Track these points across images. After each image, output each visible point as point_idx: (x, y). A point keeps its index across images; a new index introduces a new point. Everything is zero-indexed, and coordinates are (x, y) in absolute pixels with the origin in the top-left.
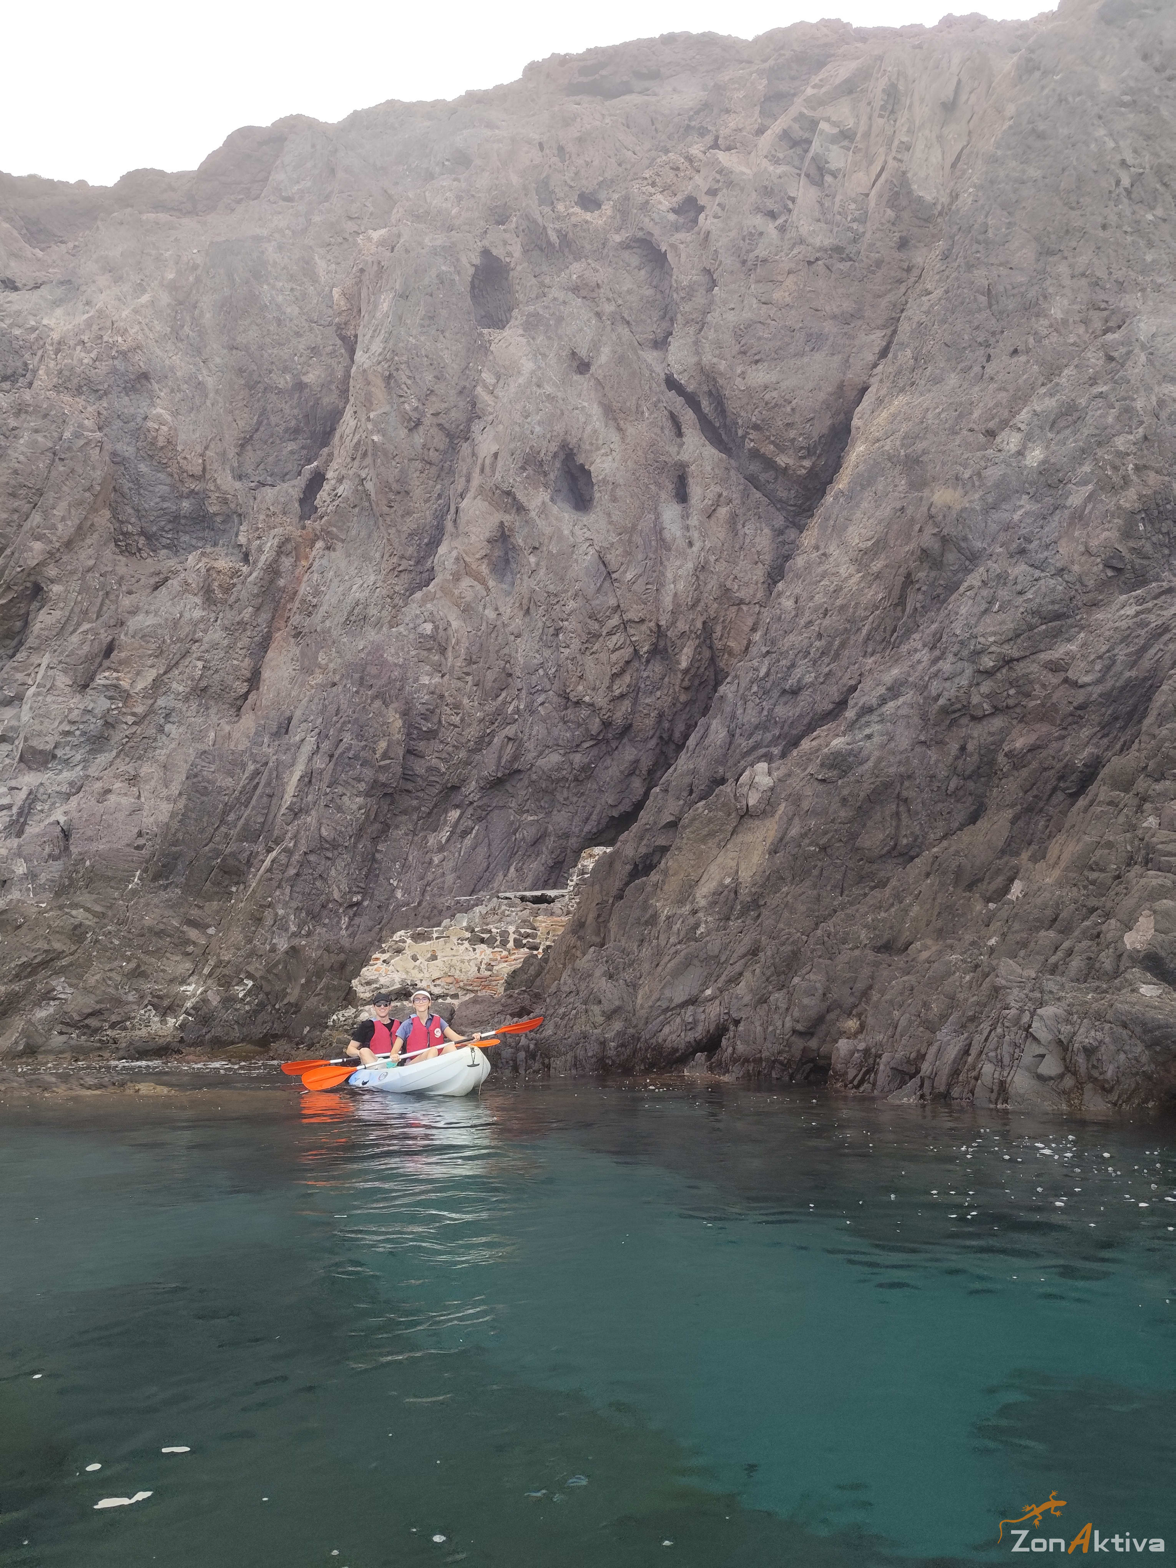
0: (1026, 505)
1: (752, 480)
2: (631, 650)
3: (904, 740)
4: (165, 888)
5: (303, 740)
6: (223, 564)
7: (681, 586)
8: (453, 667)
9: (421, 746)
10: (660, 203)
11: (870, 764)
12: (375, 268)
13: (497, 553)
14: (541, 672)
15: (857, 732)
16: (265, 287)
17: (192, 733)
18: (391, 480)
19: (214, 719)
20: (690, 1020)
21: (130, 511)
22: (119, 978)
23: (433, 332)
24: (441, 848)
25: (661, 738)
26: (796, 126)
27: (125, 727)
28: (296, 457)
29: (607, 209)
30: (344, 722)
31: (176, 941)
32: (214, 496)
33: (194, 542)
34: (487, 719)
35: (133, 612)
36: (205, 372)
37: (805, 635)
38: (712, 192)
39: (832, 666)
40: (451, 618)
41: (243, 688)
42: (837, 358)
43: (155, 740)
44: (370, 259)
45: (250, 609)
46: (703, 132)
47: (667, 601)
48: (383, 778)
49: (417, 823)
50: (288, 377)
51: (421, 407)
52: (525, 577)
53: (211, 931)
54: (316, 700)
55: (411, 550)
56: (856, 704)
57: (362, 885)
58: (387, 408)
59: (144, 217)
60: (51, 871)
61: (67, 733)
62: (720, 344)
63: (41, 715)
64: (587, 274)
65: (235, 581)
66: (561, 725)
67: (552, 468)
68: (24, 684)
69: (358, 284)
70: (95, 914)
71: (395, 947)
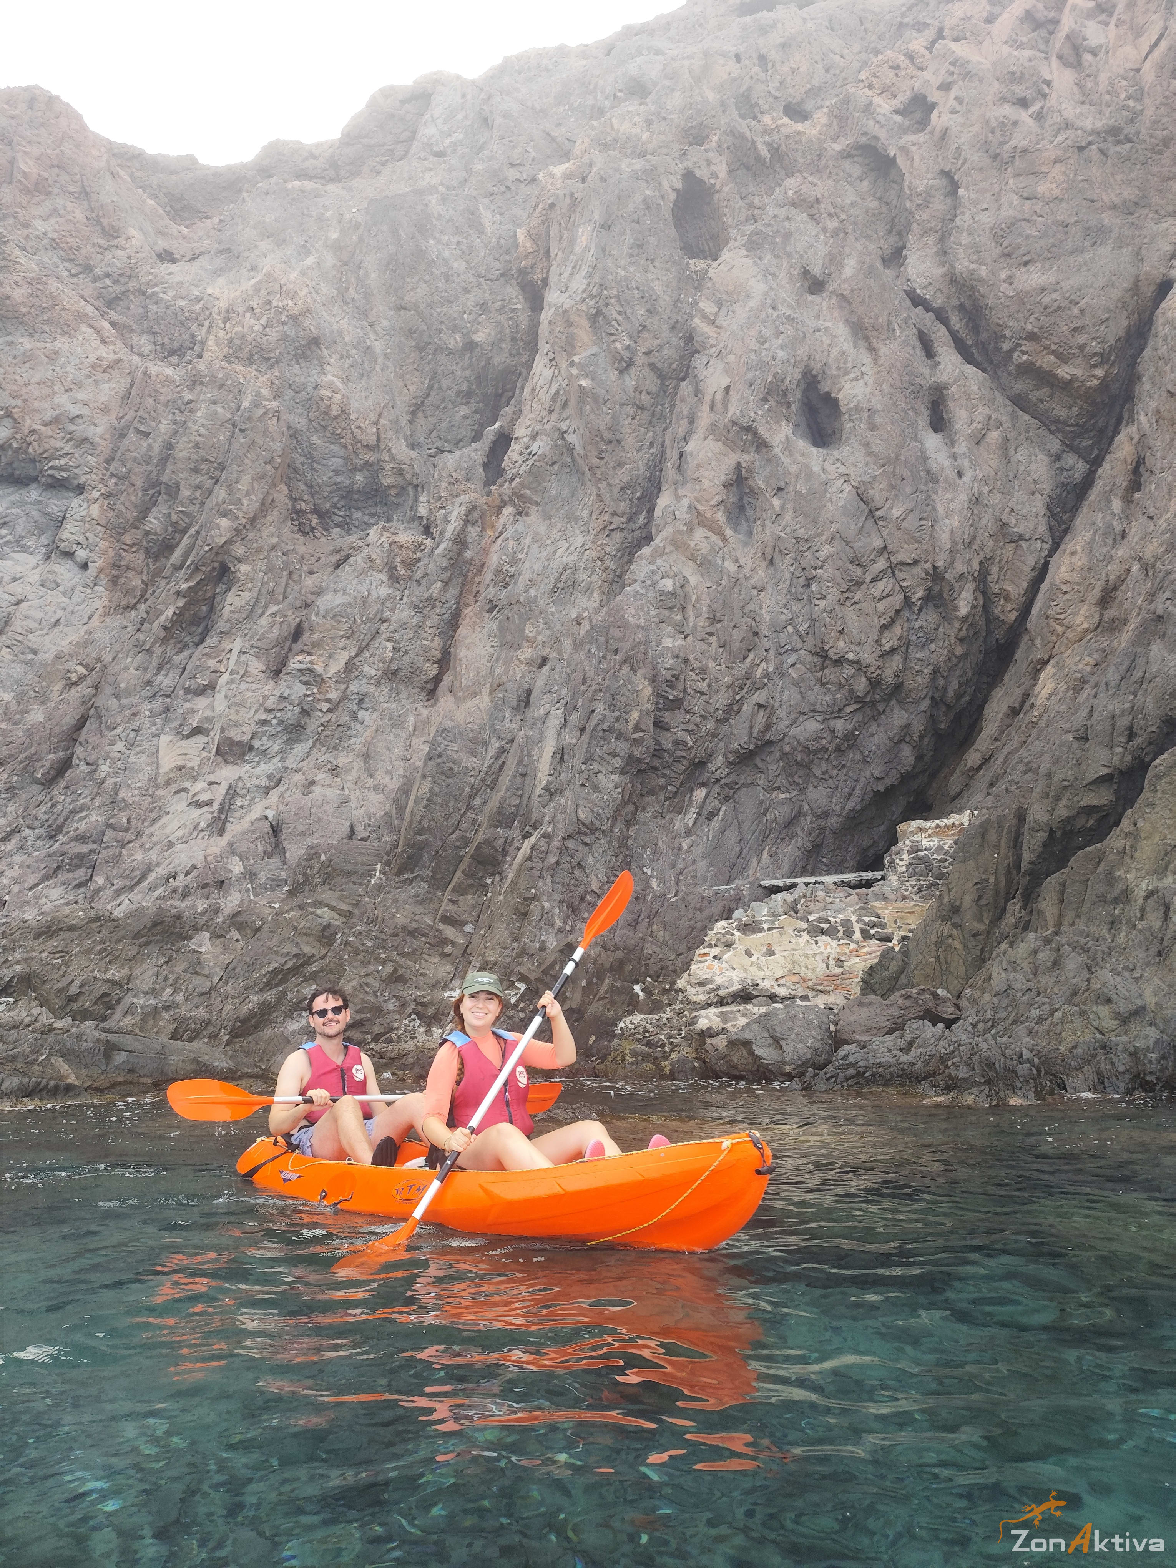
1: (1019, 402)
2: (901, 597)
4: (411, 881)
5: (548, 714)
6: (406, 537)
7: (956, 521)
8: (695, 627)
9: (667, 716)
10: (882, 105)
12: (568, 201)
13: (733, 499)
14: (790, 629)
16: (431, 241)
17: (391, 719)
18: (602, 428)
19: (406, 703)
21: (304, 487)
22: (376, 984)
23: (642, 262)
25: (932, 698)
26: (1040, 6)
27: (320, 714)
28: (469, 421)
29: (821, 117)
30: (593, 692)
31: (433, 941)
32: (389, 467)
33: (366, 518)
34: (736, 684)
35: (319, 592)
36: (372, 336)
38: (946, 87)
40: (688, 574)
41: (433, 670)
42: (1128, 252)
43: (350, 728)
44: (561, 193)
45: (439, 584)
46: (921, 27)
47: (944, 539)
48: (637, 753)
49: (663, 804)
50: (458, 337)
51: (633, 345)
52: (768, 523)
53: (469, 928)
54: (558, 669)
55: (623, 506)
59: (290, 185)
60: (269, 869)
61: (264, 722)
62: (976, 249)
63: (236, 704)
64: (804, 189)
65: (418, 555)
66: (818, 687)
67: (795, 397)
68: (216, 672)
69: (546, 221)
70: (341, 913)
71: (723, 940)
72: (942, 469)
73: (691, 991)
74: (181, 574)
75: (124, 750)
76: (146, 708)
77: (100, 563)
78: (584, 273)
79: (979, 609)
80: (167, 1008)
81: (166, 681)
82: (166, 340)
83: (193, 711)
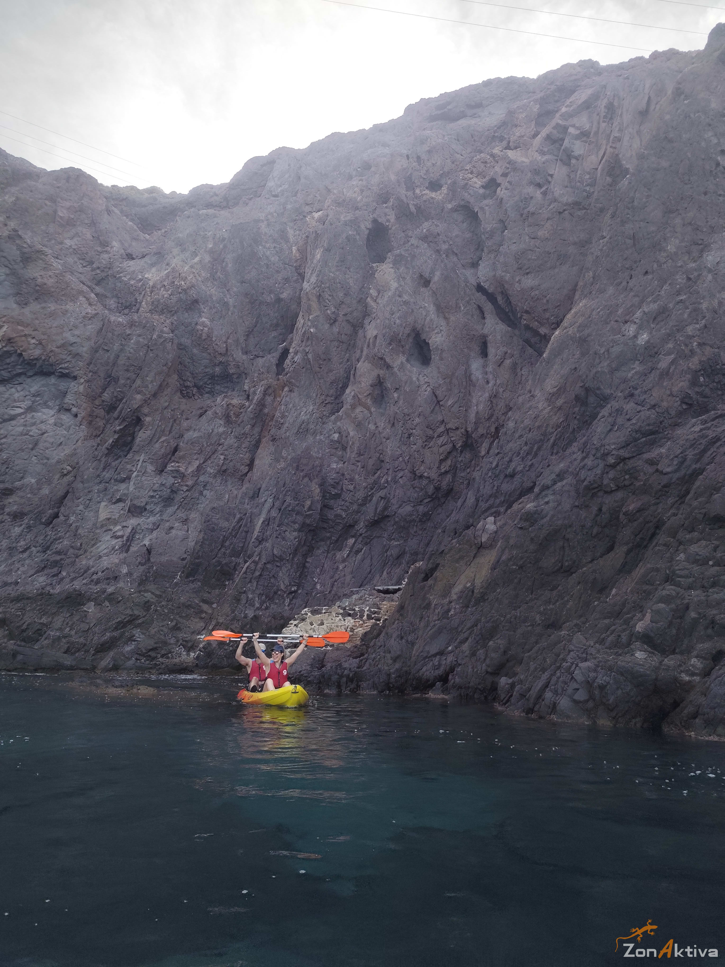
0: (637, 367)
2: (451, 445)
3: (567, 505)
4: (193, 582)
5: (266, 501)
6: (235, 401)
8: (350, 458)
9: (332, 502)
10: (476, 183)
11: (548, 518)
12: (314, 235)
13: (377, 392)
14: (401, 459)
15: (540, 500)
16: (260, 247)
17: (217, 496)
18: (321, 353)
19: (230, 487)
20: (438, 664)
21: (189, 374)
22: (166, 630)
23: (344, 269)
24: (344, 561)
26: (555, 132)
27: (182, 492)
28: (276, 340)
29: (444, 190)
30: (287, 491)
31: (197, 611)
32: (232, 364)
33: (222, 389)
34: (369, 487)
35: (188, 430)
36: (228, 296)
37: (518, 443)
38: (505, 175)
39: (533, 460)
40: (350, 430)
41: (245, 470)
43: (198, 499)
44: (312, 230)
45: (250, 426)
46: (502, 139)
48: (308, 521)
49: (329, 546)
50: (272, 296)
51: (336, 311)
52: (392, 405)
53: (215, 606)
54: (273, 479)
55: (332, 392)
56: (540, 484)
57: (297, 581)
58: (318, 313)
59: (201, 212)
60: (139, 572)
61: (152, 497)
62: (507, 264)
63: (140, 487)
64: (432, 228)
65: (242, 410)
66: (412, 489)
67: (407, 343)
68: (131, 471)
69: (305, 244)
70: (156, 596)
71: (301, 617)
72: (478, 380)
74: (117, 422)
75: (83, 509)
76: (96, 488)
77: (83, 414)
78: (317, 273)
80: (65, 637)
81: (107, 475)
82: (124, 301)
83: (118, 490)
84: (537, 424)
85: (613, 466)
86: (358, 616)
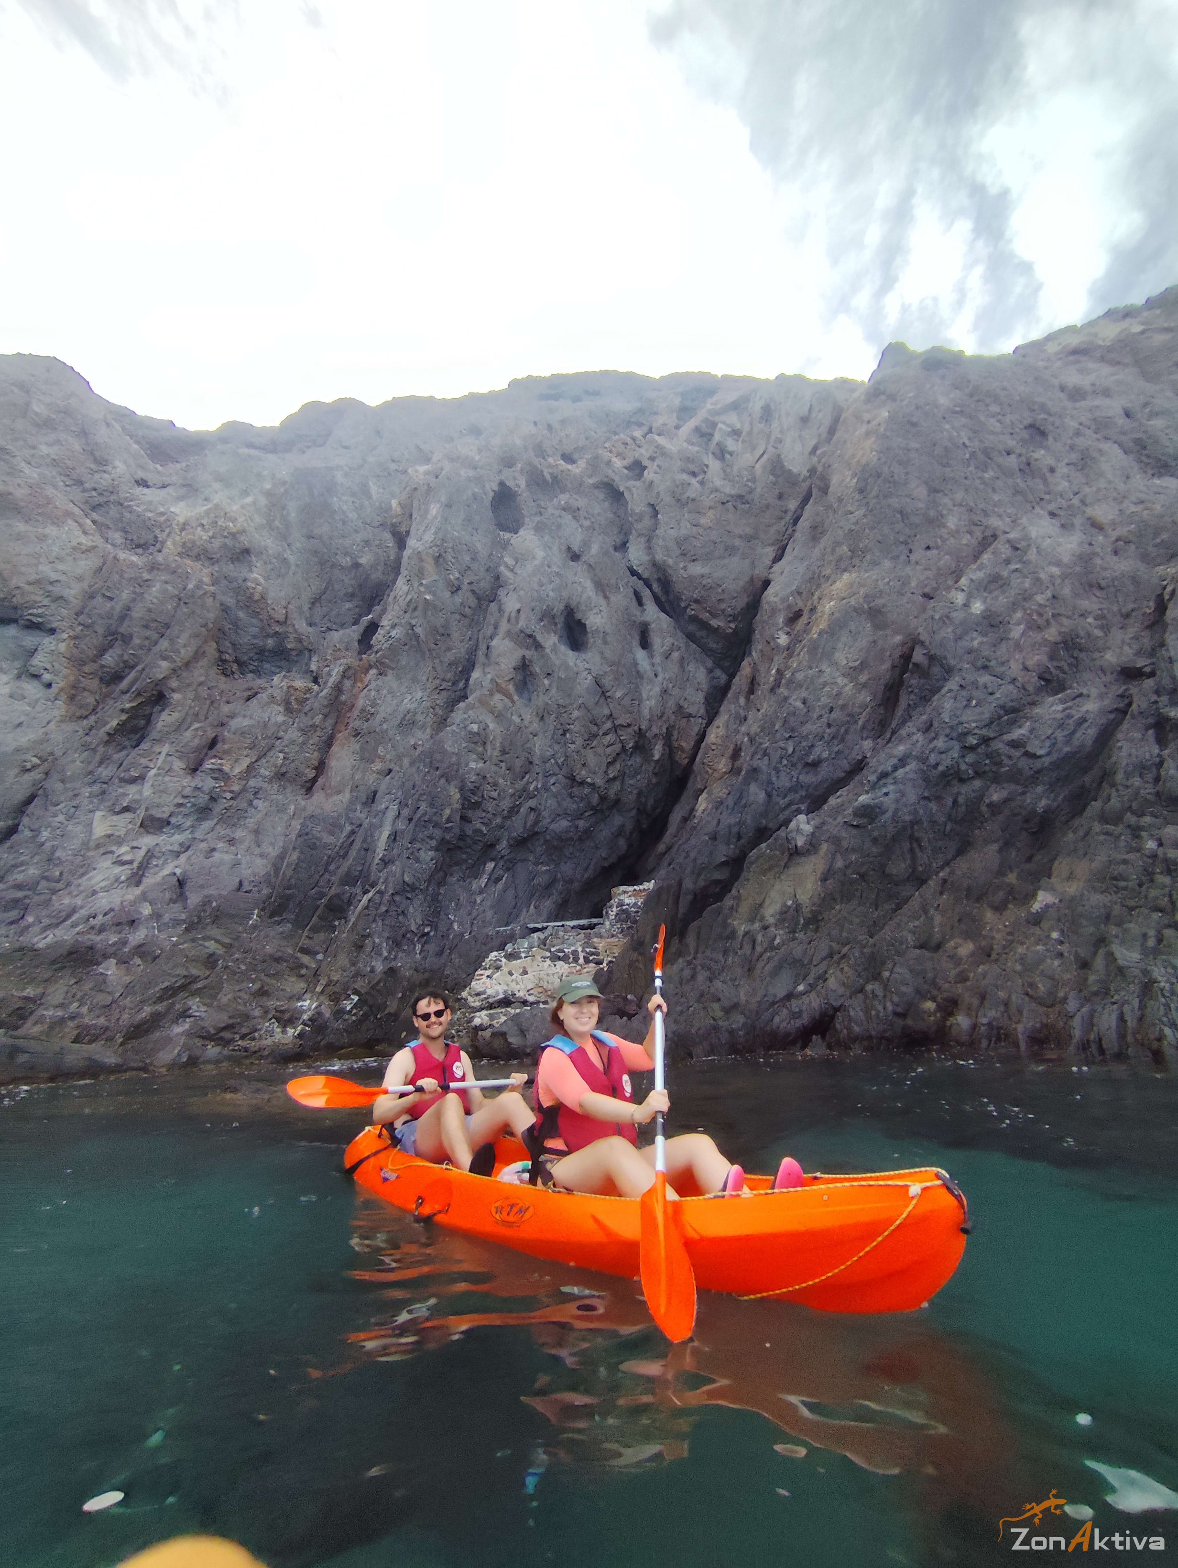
0: (978, 638)
1: (690, 637)
2: (620, 745)
3: (912, 796)
4: (279, 923)
5: (387, 808)
6: (299, 683)
7: (653, 702)
8: (491, 757)
9: (470, 813)
10: (617, 463)
11: (890, 813)
12: (425, 488)
13: (519, 677)
14: (552, 761)
15: (877, 791)
17: (277, 806)
18: (438, 626)
19: (292, 796)
20: (797, 1010)
21: (229, 645)
22: (246, 997)
23: (470, 529)
24: (482, 892)
25: (638, 809)
26: (704, 425)
27: (225, 801)
28: (351, 613)
29: (582, 463)
30: (419, 795)
31: (292, 966)
32: (292, 636)
33: (273, 669)
34: (516, 794)
35: (232, 716)
36: (289, 552)
37: (818, 725)
38: (652, 459)
39: (839, 746)
40: (489, 721)
41: (311, 774)
42: (747, 561)
43: (246, 812)
44: (421, 482)
45: (321, 716)
46: (640, 425)
47: (646, 713)
48: (448, 837)
49: (465, 872)
50: (348, 559)
51: (461, 577)
52: (541, 694)
53: (320, 957)
54: (396, 778)
55: (449, 676)
56: (875, 771)
57: (430, 919)
59: (240, 451)
60: (175, 911)
61: (180, 805)
62: (667, 549)
63: (160, 791)
64: (571, 501)
65: (308, 696)
66: (568, 799)
67: (560, 620)
68: (147, 767)
69: (411, 498)
70: (224, 945)
71: (495, 965)
72: (645, 671)
73: (470, 999)
74: (127, 697)
75: (64, 821)
76: (87, 791)
77: (62, 684)
78: (433, 530)
79: (667, 756)
80: (72, 1018)
81: (105, 772)
82: (135, 538)
83: (125, 795)
84: (841, 702)
85: (972, 748)
86: (571, 960)
